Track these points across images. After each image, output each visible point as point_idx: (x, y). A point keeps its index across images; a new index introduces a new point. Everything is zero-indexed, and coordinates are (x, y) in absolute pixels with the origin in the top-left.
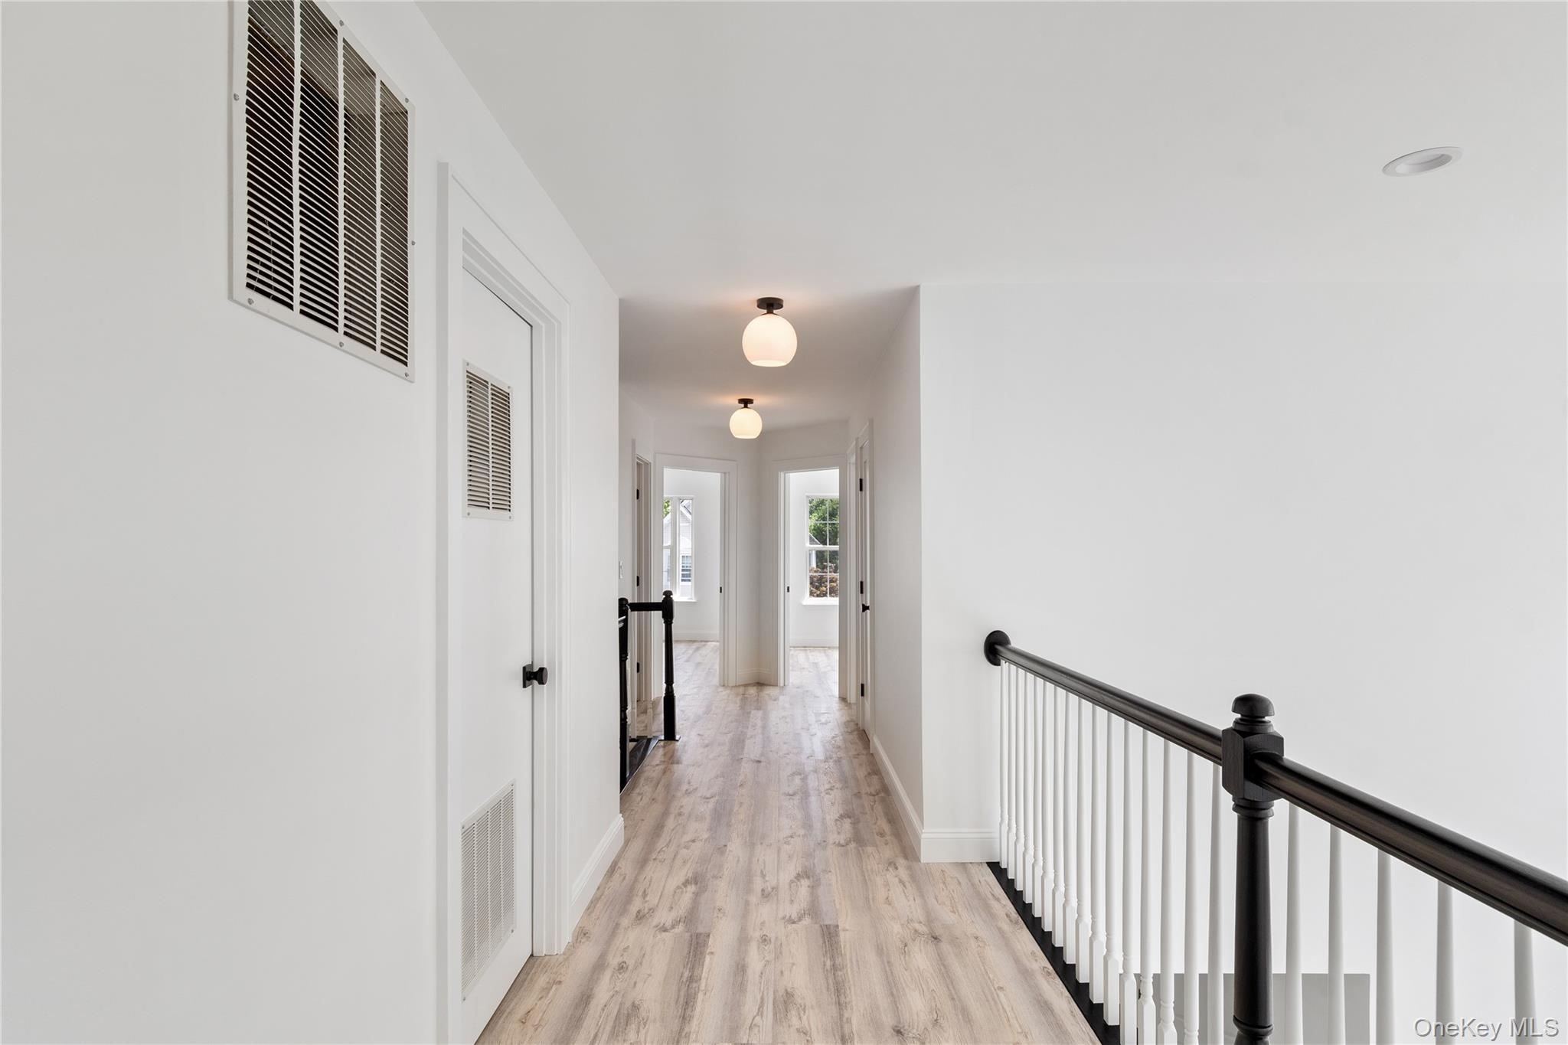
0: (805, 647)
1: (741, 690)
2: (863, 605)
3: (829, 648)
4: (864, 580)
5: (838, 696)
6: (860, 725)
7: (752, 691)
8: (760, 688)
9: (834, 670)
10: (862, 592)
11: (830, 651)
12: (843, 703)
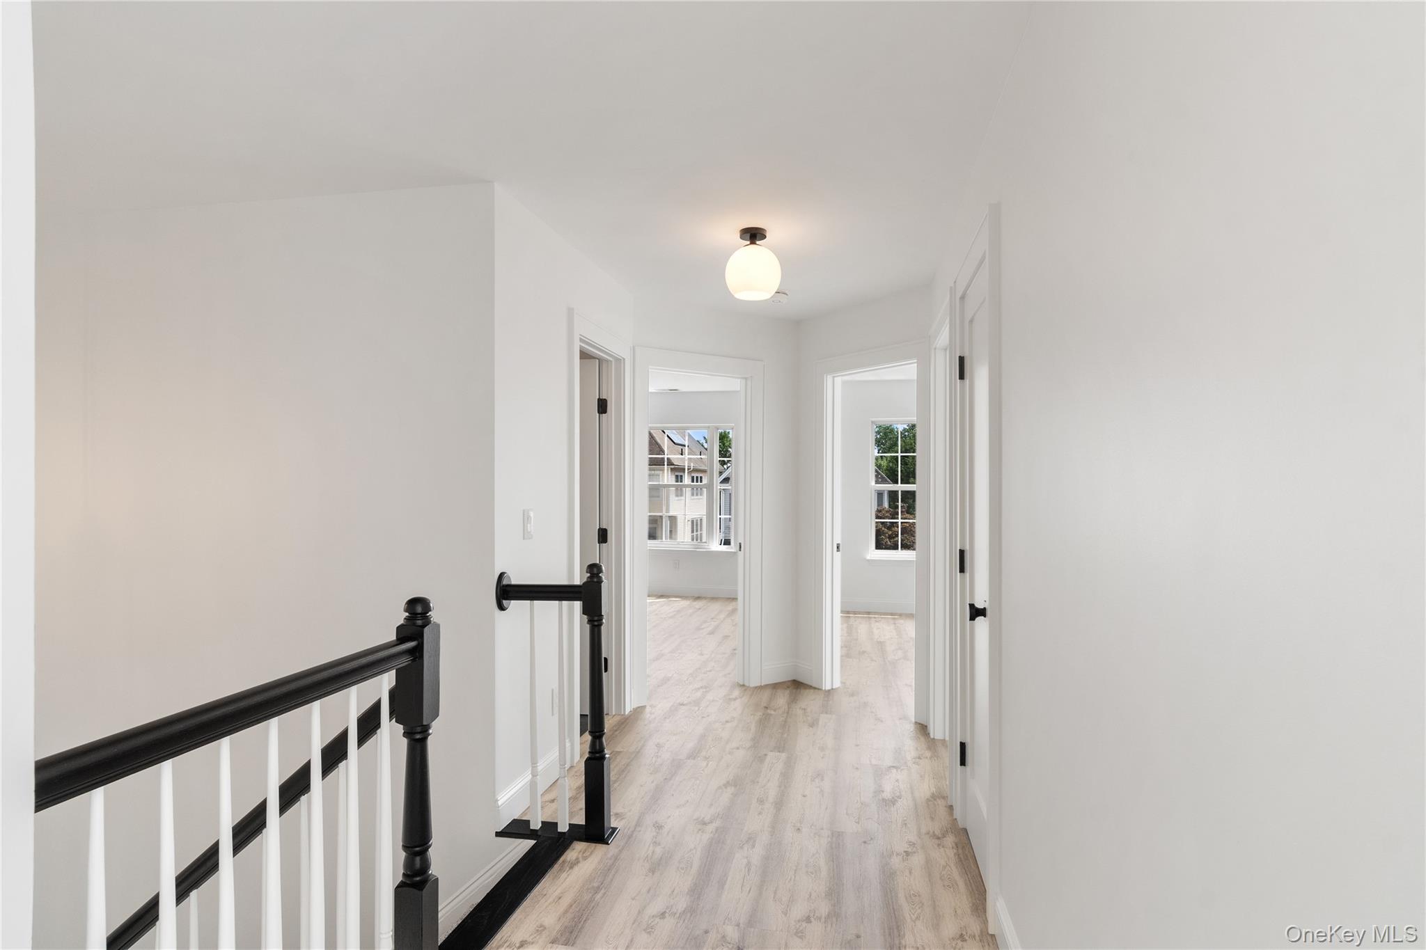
0: (869, 613)
1: (766, 695)
2: (972, 606)
3: (901, 615)
4: (967, 548)
5: (913, 720)
6: (957, 813)
7: (782, 699)
8: (794, 691)
9: (906, 658)
10: (962, 570)
11: (902, 621)
12: (922, 739)
